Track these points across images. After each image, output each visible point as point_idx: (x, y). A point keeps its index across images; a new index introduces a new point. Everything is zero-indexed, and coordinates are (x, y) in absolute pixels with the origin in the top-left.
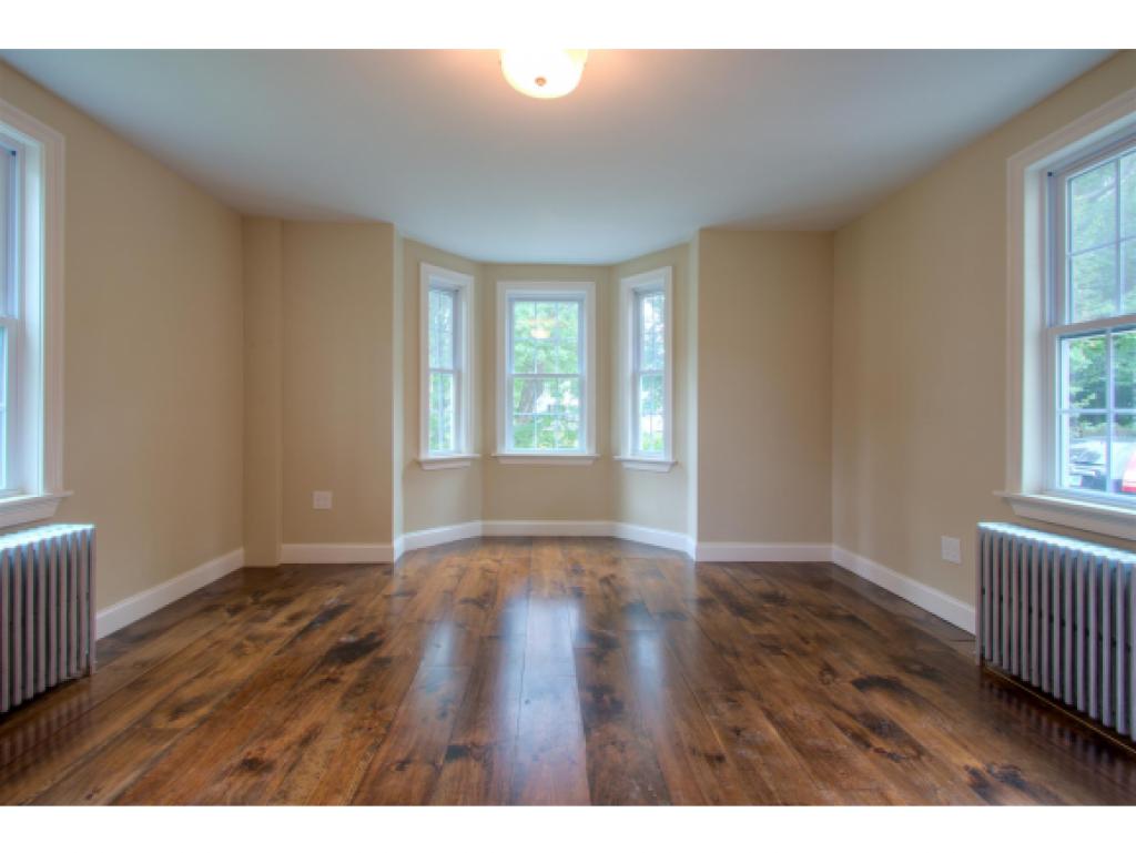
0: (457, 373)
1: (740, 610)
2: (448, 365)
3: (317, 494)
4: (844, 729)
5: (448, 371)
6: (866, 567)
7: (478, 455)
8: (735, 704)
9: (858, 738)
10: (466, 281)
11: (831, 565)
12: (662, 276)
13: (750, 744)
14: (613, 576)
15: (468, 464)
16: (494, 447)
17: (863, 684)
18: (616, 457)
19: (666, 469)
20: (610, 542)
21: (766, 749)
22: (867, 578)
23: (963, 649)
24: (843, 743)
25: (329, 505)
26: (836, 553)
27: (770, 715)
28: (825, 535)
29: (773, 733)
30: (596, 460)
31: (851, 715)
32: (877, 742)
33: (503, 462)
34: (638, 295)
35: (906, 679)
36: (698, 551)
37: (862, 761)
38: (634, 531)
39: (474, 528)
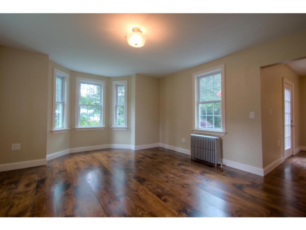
0: (63, 103)
1: (151, 158)
2: (60, 101)
3: (13, 145)
4: (181, 172)
5: (60, 103)
6: (167, 146)
7: (70, 129)
8: (164, 173)
9: (183, 172)
10: (67, 75)
11: (159, 147)
12: (124, 83)
13: (170, 178)
14: (119, 156)
15: (66, 131)
16: (74, 125)
17: (179, 165)
18: (111, 127)
19: (125, 129)
20: (109, 150)
21: (173, 178)
22: (168, 148)
23: (188, 157)
24: (183, 174)
25: (19, 148)
26: (161, 145)
27: (170, 173)
28: (158, 141)
29: (172, 176)
30: (105, 128)
31: (180, 170)
32: (187, 172)
33: (77, 130)
34: (117, 86)
35: (184, 163)
36: (135, 148)
37: (186, 175)
38: (116, 146)
39: (67, 151)
